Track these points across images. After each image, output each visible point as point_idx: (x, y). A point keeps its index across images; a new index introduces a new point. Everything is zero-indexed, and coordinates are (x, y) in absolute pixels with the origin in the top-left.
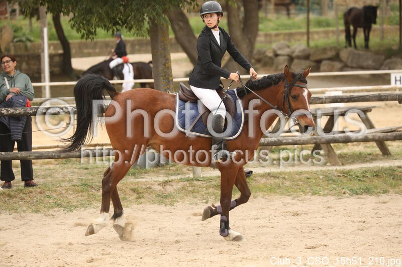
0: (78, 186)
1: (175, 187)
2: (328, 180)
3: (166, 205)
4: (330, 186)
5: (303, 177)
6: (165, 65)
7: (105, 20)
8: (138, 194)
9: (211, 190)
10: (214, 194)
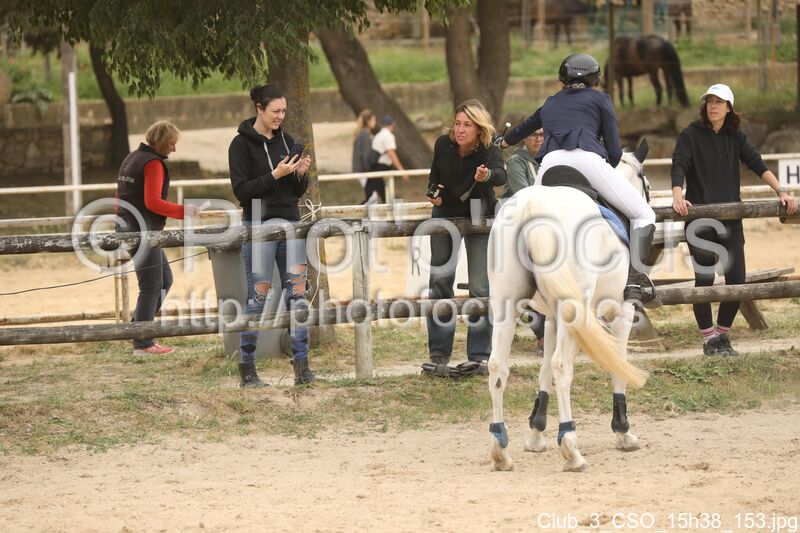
0: (119, 399)
1: (318, 399)
3: (299, 437)
5: (583, 375)
7: (178, 54)
8: (242, 413)
9: (393, 404)
10: (399, 412)
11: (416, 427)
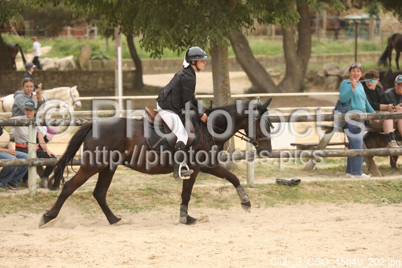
0: (144, 190)
1: (230, 193)
2: (369, 190)
3: (222, 209)
4: (370, 195)
5: (346, 186)
6: (223, 82)
7: (171, 41)
8: (197, 198)
9: (263, 196)
10: (265, 200)
11: (273, 206)
